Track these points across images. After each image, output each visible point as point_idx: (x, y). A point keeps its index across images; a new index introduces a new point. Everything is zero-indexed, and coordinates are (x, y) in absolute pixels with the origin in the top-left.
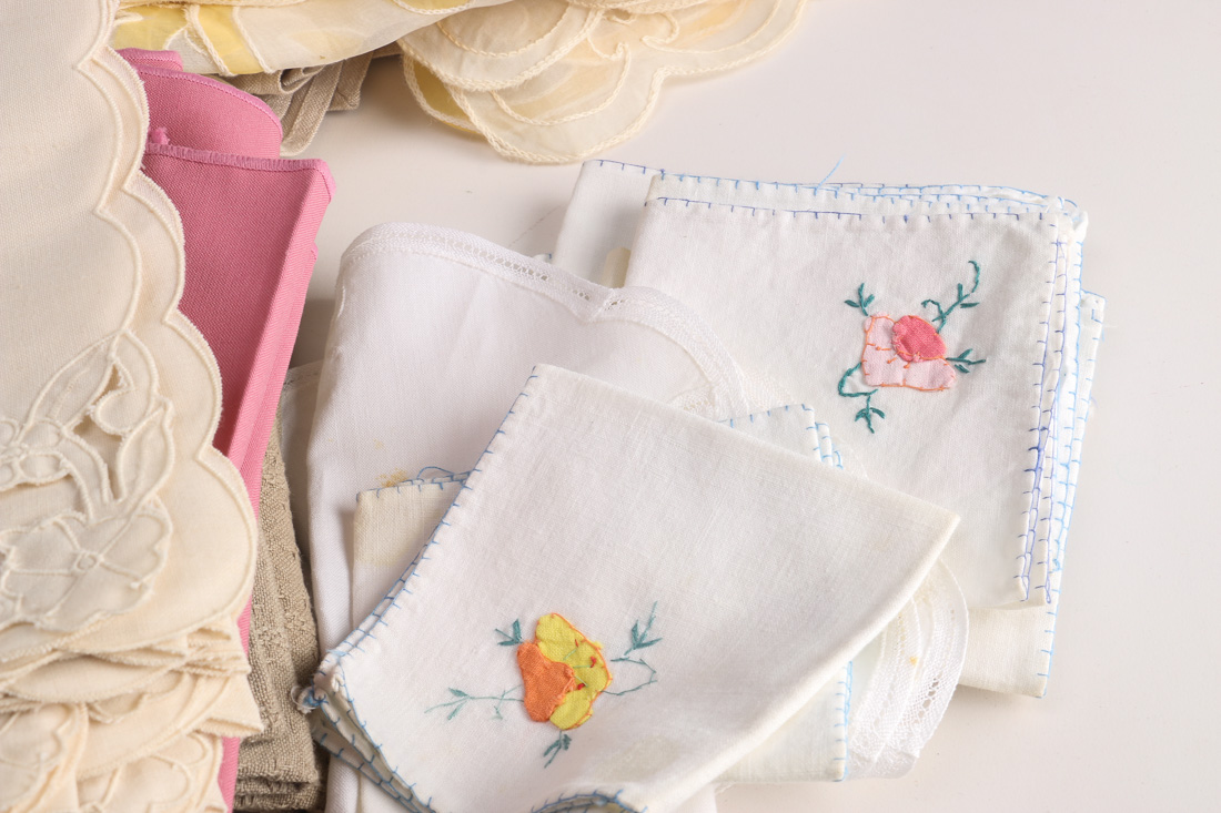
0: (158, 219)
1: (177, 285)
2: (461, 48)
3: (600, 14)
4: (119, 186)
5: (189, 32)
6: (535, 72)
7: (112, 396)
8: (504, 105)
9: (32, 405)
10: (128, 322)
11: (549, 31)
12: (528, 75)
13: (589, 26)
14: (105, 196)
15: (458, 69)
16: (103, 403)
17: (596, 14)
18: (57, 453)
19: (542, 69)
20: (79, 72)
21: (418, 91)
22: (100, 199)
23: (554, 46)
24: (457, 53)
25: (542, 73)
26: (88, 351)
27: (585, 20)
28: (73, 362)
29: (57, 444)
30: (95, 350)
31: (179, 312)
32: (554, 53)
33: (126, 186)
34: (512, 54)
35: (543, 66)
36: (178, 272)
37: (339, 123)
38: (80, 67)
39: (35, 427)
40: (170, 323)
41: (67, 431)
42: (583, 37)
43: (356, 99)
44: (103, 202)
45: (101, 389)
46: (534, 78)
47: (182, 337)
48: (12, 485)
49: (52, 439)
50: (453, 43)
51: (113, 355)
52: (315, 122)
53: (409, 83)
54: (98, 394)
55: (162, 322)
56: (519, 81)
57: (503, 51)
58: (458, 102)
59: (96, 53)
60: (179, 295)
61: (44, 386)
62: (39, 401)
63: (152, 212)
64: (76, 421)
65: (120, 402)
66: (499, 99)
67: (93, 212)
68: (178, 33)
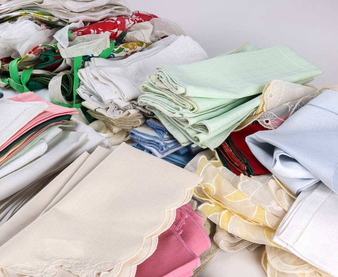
0: (151, 247)
1: (141, 261)
2: (276, 255)
3: (313, 270)
4: (151, 236)
5: (219, 215)
6: (287, 272)
7: (108, 272)
8: (276, 273)
9: (97, 263)
10: (124, 262)
11: (298, 265)
12: (285, 271)
13: (308, 271)
14: (147, 236)
15: (272, 259)
16: (105, 272)
17: (312, 269)
18: (89, 275)
19: (289, 272)
20: (165, 211)
21: (263, 257)
22: (146, 236)
23: (296, 269)
24: (275, 256)
25: (288, 273)
26: (114, 261)
27: (308, 269)
28: (110, 261)
29: (91, 273)
30: (115, 262)
31: (136, 267)
32: (294, 271)
33: (153, 237)
34: (285, 264)
35: (290, 272)
36: (143, 259)
37: (247, 251)
38: (165, 210)
39: (92, 267)
40: (132, 267)
41: (96, 272)
42: (304, 272)
43: (253, 249)
44: (145, 237)
45: (108, 270)
46: (286, 273)
47: (131, 271)
48: (76, 274)
49: (92, 272)
50: (275, 253)
51: (116, 265)
52: (241, 248)
53: (263, 254)
54: (106, 270)
55: (131, 266)
56: (282, 271)
57: (284, 263)
58: (267, 265)
59: (172, 209)
60: (139, 264)
61: (101, 262)
62: (98, 264)
63: (151, 245)
64: (99, 272)
65: (107, 274)
66: (276, 272)
67: (142, 237)
68: (217, 213)
